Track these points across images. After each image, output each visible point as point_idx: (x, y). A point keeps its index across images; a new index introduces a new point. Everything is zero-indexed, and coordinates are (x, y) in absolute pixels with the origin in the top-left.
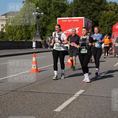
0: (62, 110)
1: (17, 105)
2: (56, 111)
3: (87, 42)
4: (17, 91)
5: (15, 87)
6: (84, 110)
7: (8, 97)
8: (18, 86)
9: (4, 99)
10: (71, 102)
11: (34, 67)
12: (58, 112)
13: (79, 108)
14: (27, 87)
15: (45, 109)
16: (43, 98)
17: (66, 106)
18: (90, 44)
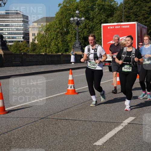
0: (105, 143)
1: (47, 137)
2: (96, 145)
3: (133, 57)
4: (47, 118)
5: (46, 113)
6: (134, 144)
7: (35, 126)
8: (50, 112)
9: (31, 128)
10: (117, 133)
11: (71, 88)
12: (98, 145)
13: (127, 141)
14: (60, 113)
15: (82, 142)
16: (81, 127)
17: (110, 138)
18: (136, 59)
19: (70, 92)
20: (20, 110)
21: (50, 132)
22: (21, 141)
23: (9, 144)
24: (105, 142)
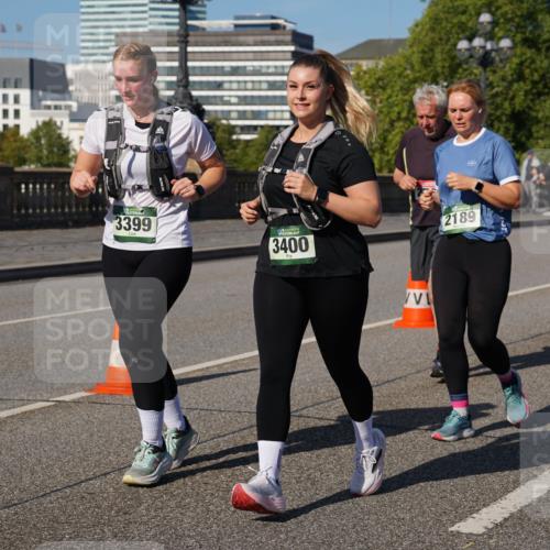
8: (316, 392)
17: (523, 508)
19: (416, 317)
20: (211, 380)
21: (294, 471)
22: (172, 504)
23: (125, 514)
24: (499, 520)
